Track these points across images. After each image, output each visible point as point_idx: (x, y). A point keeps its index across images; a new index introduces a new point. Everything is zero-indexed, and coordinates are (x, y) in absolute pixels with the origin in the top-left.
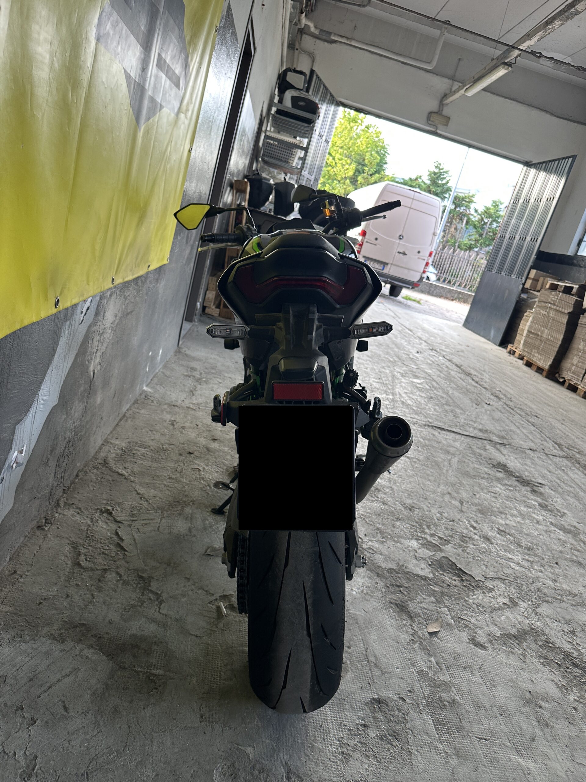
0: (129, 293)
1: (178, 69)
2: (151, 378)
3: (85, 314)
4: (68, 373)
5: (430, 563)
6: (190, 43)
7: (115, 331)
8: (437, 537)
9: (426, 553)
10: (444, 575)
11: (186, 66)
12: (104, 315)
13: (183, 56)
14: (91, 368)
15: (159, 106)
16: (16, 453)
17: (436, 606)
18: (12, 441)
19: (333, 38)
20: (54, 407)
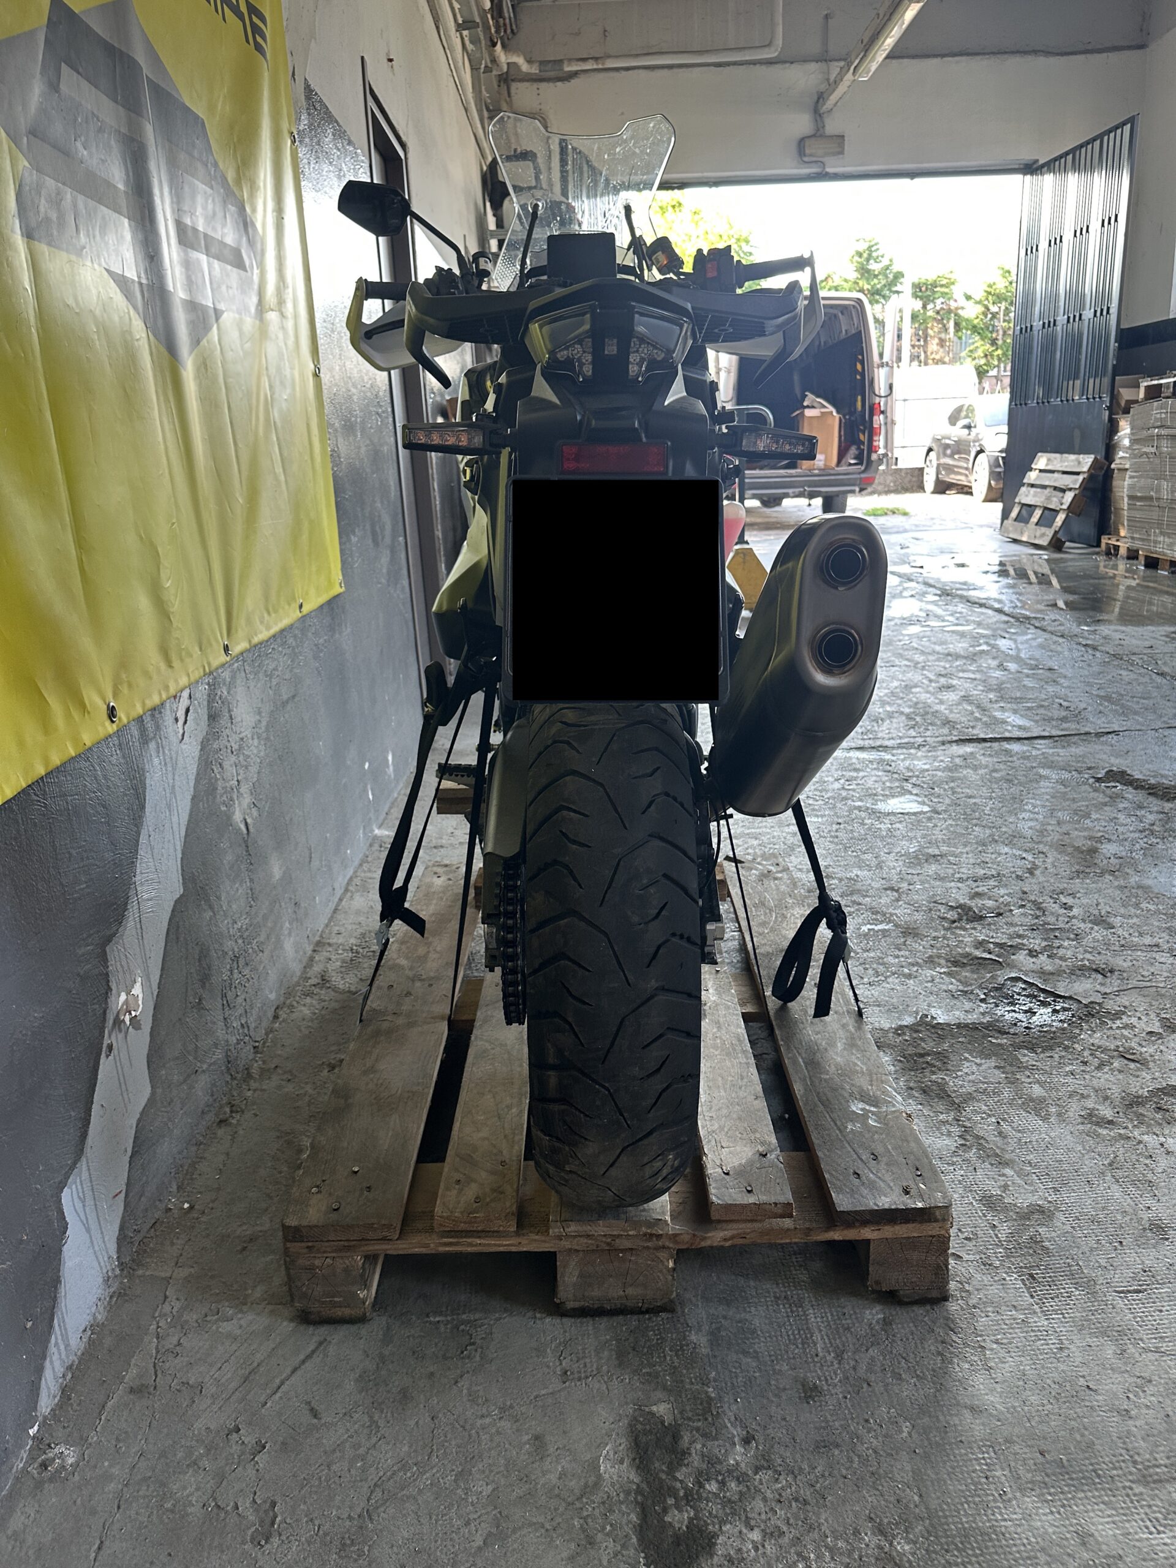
1: (229, 235)
2: (386, 809)
3: (185, 722)
4: (186, 836)
5: (983, 996)
6: (238, 181)
7: (267, 739)
8: (991, 945)
9: (972, 980)
10: (1015, 1012)
11: (245, 224)
12: (231, 717)
13: (233, 209)
14: (238, 817)
15: (212, 313)
16: (123, 997)
17: (1004, 1072)
18: (107, 974)
19: (568, 68)
20: (176, 902)
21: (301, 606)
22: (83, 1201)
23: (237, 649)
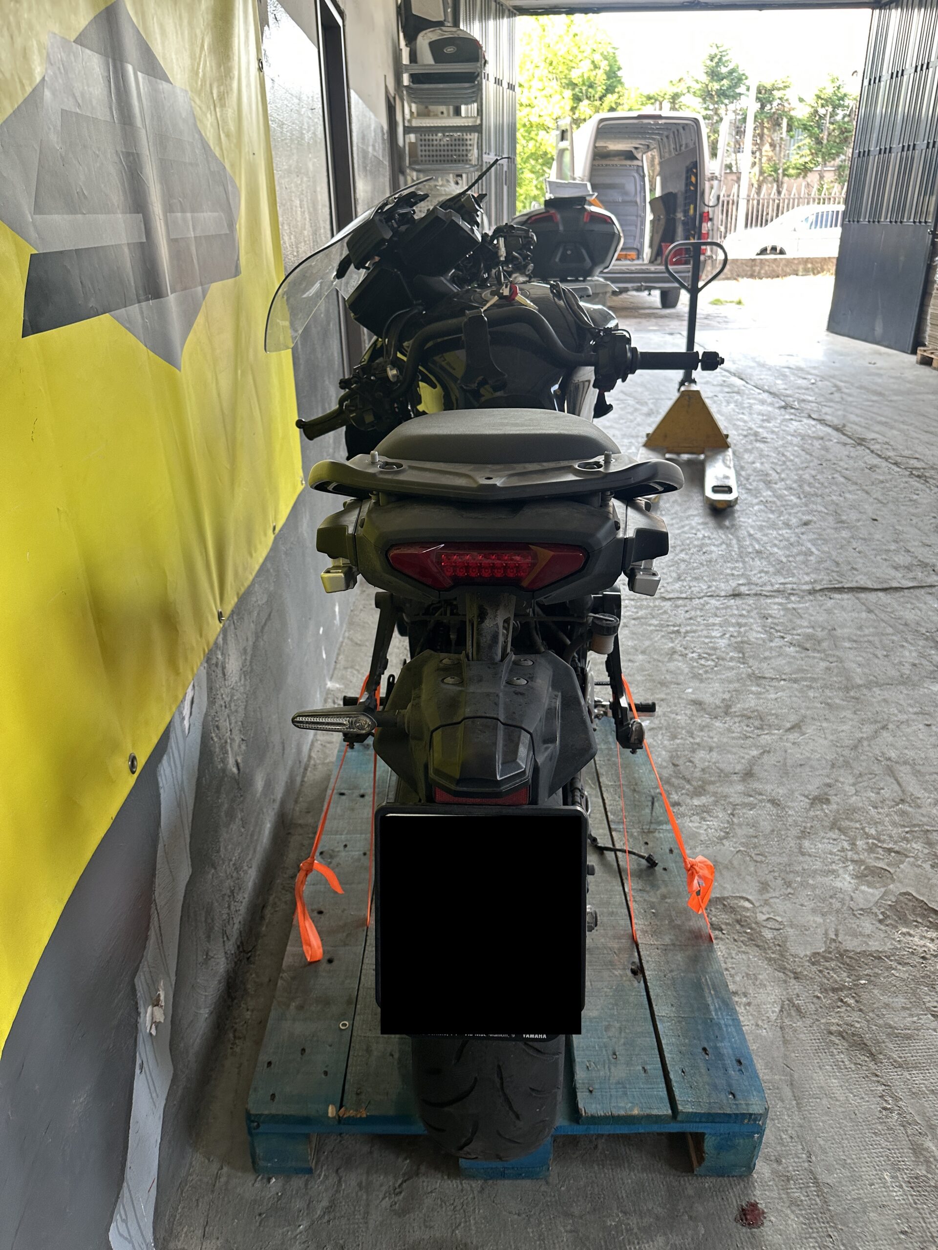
0: (254, 599)
2: (334, 659)
3: (191, 713)
4: (193, 819)
5: (881, 917)
7: (252, 671)
8: (880, 850)
9: (870, 894)
10: (910, 935)
12: (224, 674)
14: (231, 764)
16: (150, 1009)
17: (911, 1015)
20: (188, 885)
21: (274, 528)
22: (125, 1221)
23: (228, 609)
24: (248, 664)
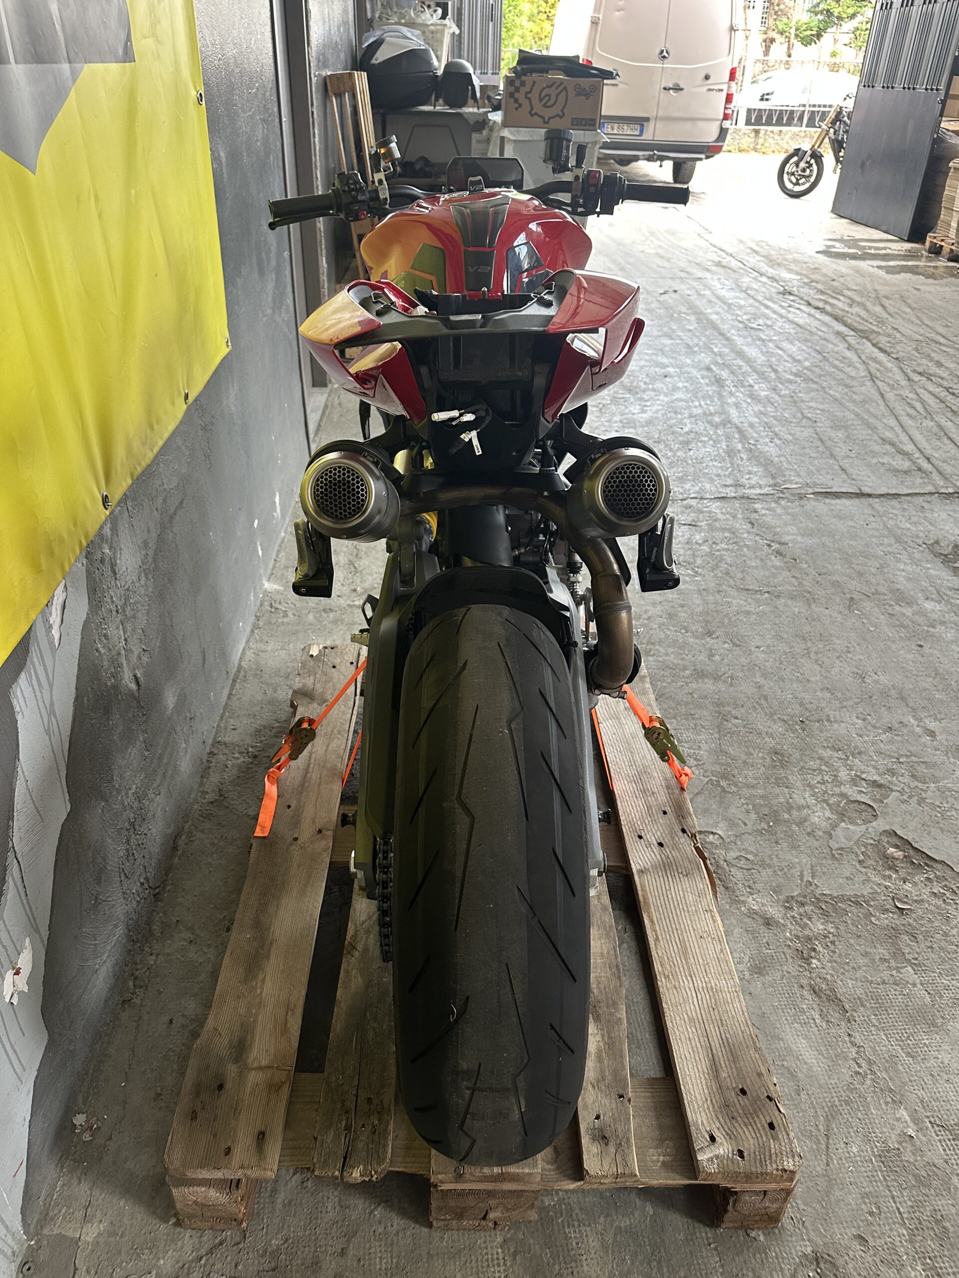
0: (158, 482)
3: (62, 621)
4: (70, 746)
5: (862, 857)
8: (864, 783)
9: (851, 831)
12: (114, 573)
14: (127, 679)
20: (65, 823)
21: (187, 397)
23: (116, 496)
24: (150, 560)
